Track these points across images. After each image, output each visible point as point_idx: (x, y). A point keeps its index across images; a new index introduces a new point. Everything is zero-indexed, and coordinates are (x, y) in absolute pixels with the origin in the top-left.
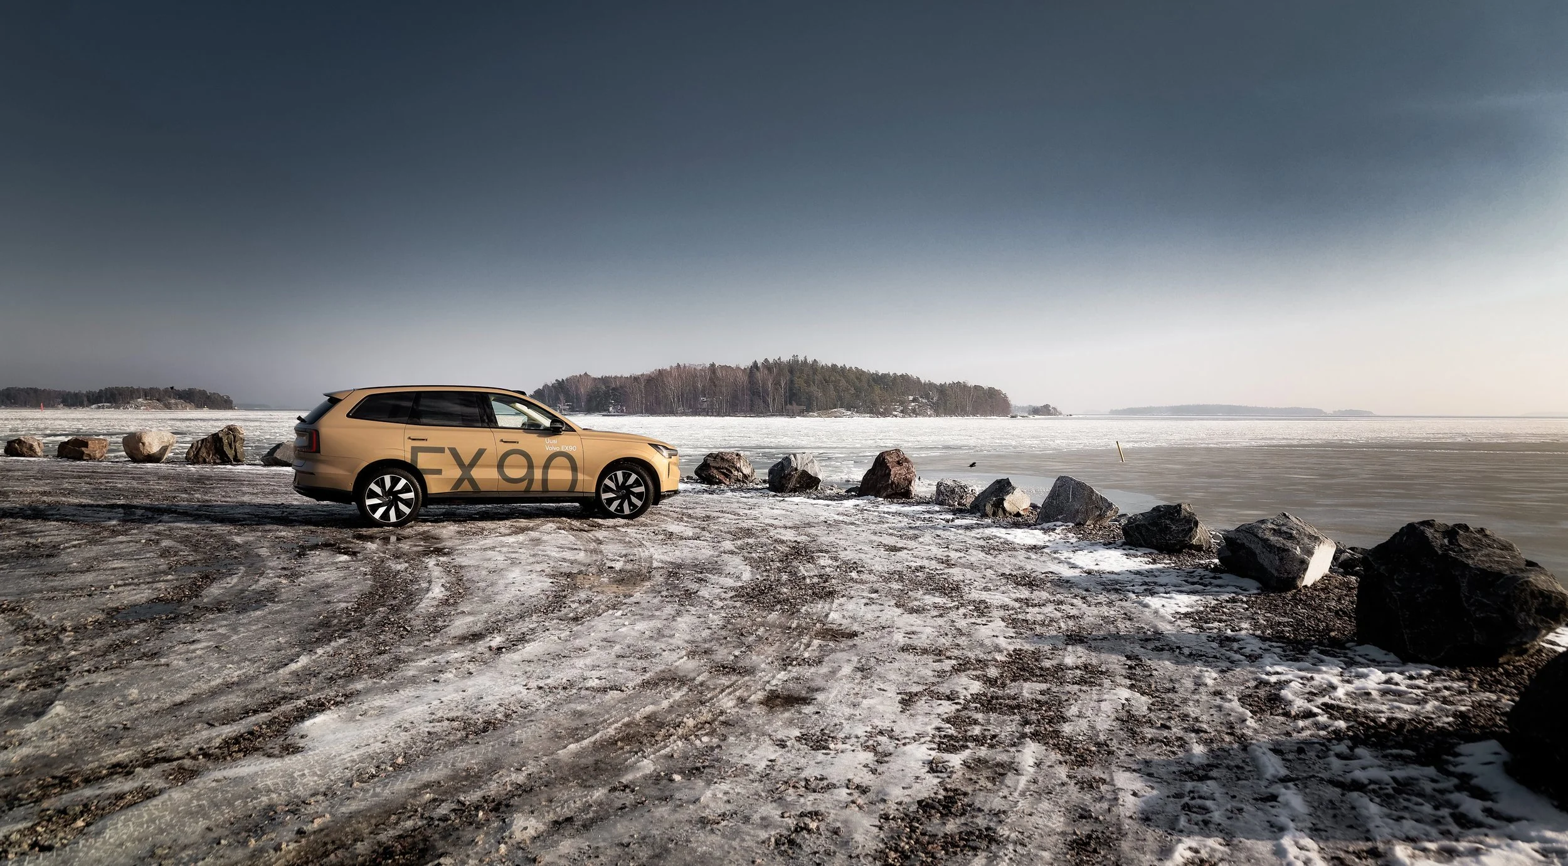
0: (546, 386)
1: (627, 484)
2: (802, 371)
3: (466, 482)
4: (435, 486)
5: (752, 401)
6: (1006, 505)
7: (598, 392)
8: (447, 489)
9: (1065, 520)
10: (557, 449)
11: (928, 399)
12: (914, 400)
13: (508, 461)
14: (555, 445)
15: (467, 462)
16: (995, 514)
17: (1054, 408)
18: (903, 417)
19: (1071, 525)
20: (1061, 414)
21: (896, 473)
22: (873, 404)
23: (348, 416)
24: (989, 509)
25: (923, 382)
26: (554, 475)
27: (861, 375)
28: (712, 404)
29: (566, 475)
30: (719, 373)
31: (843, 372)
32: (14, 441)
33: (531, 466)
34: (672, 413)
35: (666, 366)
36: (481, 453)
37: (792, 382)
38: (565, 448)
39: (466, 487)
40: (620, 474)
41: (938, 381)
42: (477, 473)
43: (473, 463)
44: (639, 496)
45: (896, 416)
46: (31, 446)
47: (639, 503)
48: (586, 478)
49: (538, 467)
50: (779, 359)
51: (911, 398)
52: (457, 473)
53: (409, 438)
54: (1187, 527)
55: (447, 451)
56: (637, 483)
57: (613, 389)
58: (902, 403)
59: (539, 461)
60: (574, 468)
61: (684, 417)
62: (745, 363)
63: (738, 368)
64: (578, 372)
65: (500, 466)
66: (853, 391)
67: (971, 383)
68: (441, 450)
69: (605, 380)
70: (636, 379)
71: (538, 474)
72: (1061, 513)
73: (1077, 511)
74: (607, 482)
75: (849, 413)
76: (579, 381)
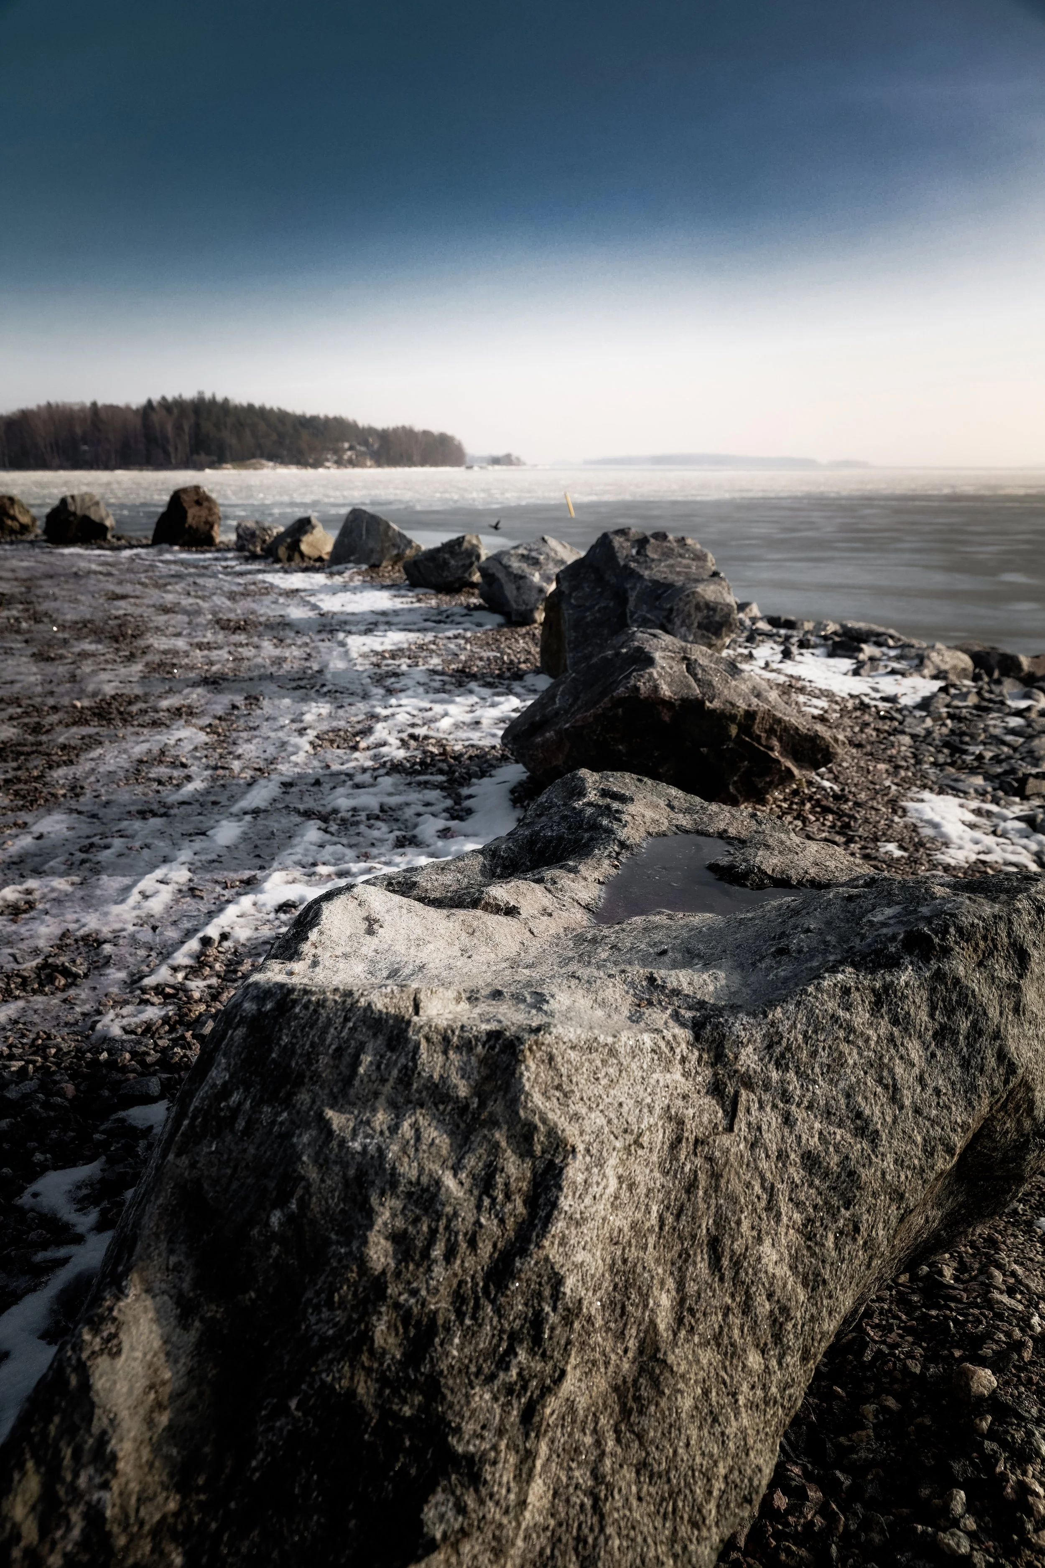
2: (210, 412)
5: (148, 449)
6: (304, 547)
9: (358, 562)
11: (367, 447)
12: (351, 448)
16: (290, 559)
17: (517, 458)
18: (338, 467)
19: (364, 567)
20: (526, 464)
21: (193, 515)
22: (300, 453)
24: (282, 552)
25: (361, 426)
27: (284, 417)
28: (97, 455)
30: (103, 415)
31: (262, 413)
35: (31, 405)
37: (198, 426)
45: (329, 467)
50: (180, 396)
51: (346, 445)
54: (467, 562)
58: (336, 451)
62: (137, 402)
63: (128, 408)
66: (275, 437)
72: (353, 554)
73: (372, 551)
75: (271, 463)
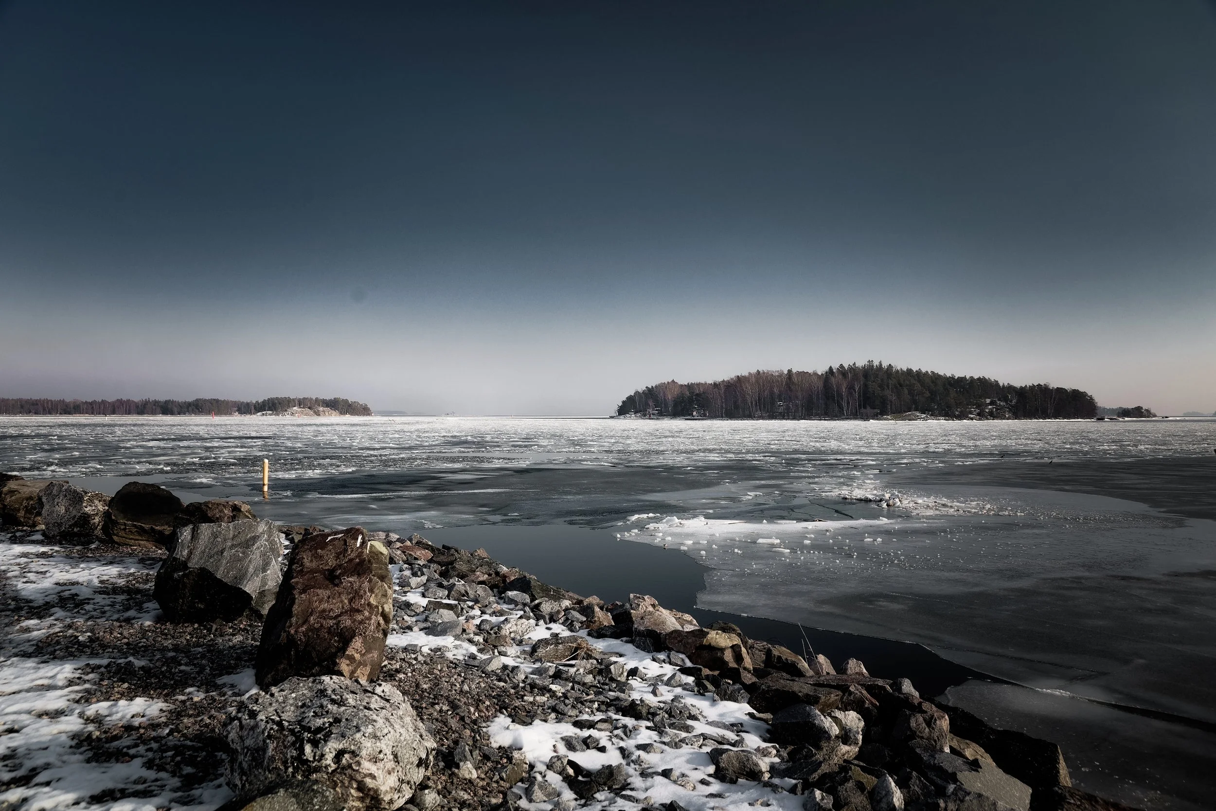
0: (637, 393)
2: (876, 376)
5: (826, 404)
7: (683, 397)
11: (1006, 402)
12: (991, 403)
17: (1147, 411)
18: (980, 420)
20: (1155, 416)
22: (948, 407)
25: (1001, 385)
27: (936, 379)
28: (788, 408)
30: (795, 379)
31: (919, 376)
34: (750, 417)
35: (745, 373)
37: (866, 385)
41: (1018, 383)
45: (972, 419)
50: (854, 364)
51: (988, 401)
57: (697, 395)
58: (979, 406)
61: (761, 421)
62: (822, 369)
63: (815, 374)
64: (666, 379)
66: (928, 394)
67: (1054, 384)
69: (690, 387)
70: (716, 385)
75: (924, 416)
76: (666, 388)
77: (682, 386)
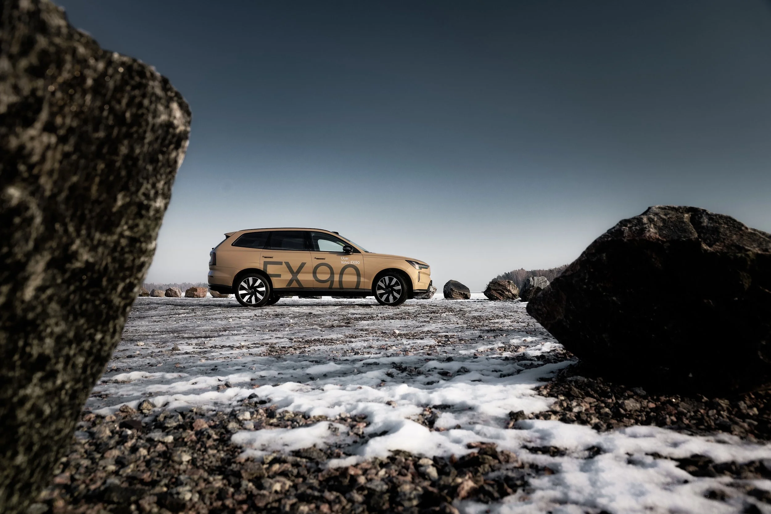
1: (391, 284)
3: (295, 283)
4: (277, 284)
8: (283, 286)
10: (348, 263)
13: (319, 270)
14: (347, 261)
15: (295, 270)
23: (232, 245)
26: (346, 278)
29: (354, 279)
32: (168, 290)
33: (332, 273)
36: (303, 265)
38: (352, 263)
39: (295, 285)
40: (387, 278)
42: (300, 277)
43: (299, 271)
44: (398, 292)
46: (176, 292)
47: (398, 296)
48: (366, 280)
49: (337, 274)
52: (289, 277)
53: (263, 257)
55: (284, 264)
56: (397, 284)
59: (337, 270)
60: (358, 274)
65: (314, 273)
68: (280, 263)
71: (336, 278)
74: (380, 283)
76: (518, 273)
77: (528, 272)
